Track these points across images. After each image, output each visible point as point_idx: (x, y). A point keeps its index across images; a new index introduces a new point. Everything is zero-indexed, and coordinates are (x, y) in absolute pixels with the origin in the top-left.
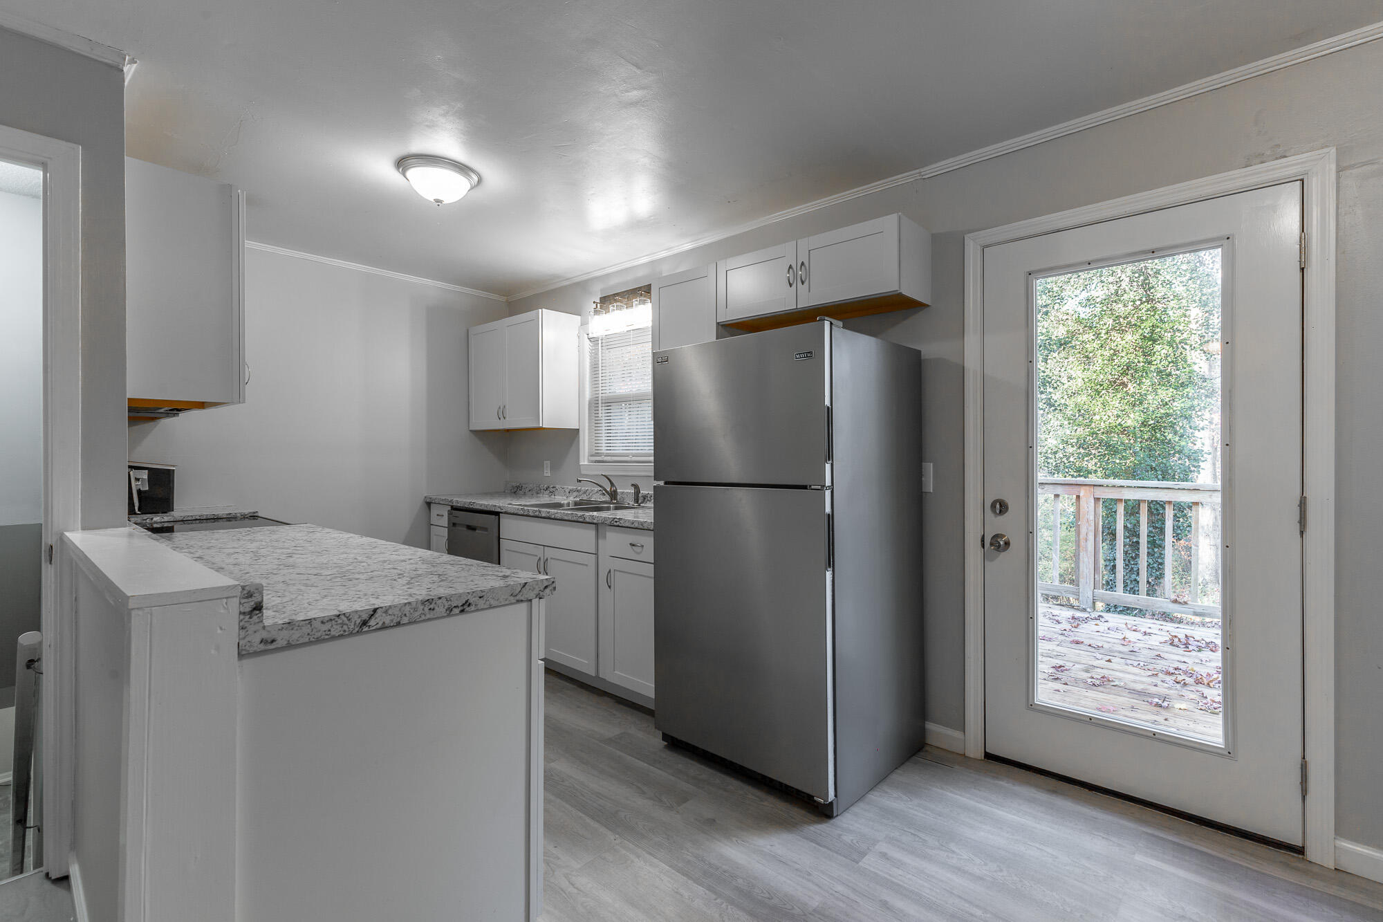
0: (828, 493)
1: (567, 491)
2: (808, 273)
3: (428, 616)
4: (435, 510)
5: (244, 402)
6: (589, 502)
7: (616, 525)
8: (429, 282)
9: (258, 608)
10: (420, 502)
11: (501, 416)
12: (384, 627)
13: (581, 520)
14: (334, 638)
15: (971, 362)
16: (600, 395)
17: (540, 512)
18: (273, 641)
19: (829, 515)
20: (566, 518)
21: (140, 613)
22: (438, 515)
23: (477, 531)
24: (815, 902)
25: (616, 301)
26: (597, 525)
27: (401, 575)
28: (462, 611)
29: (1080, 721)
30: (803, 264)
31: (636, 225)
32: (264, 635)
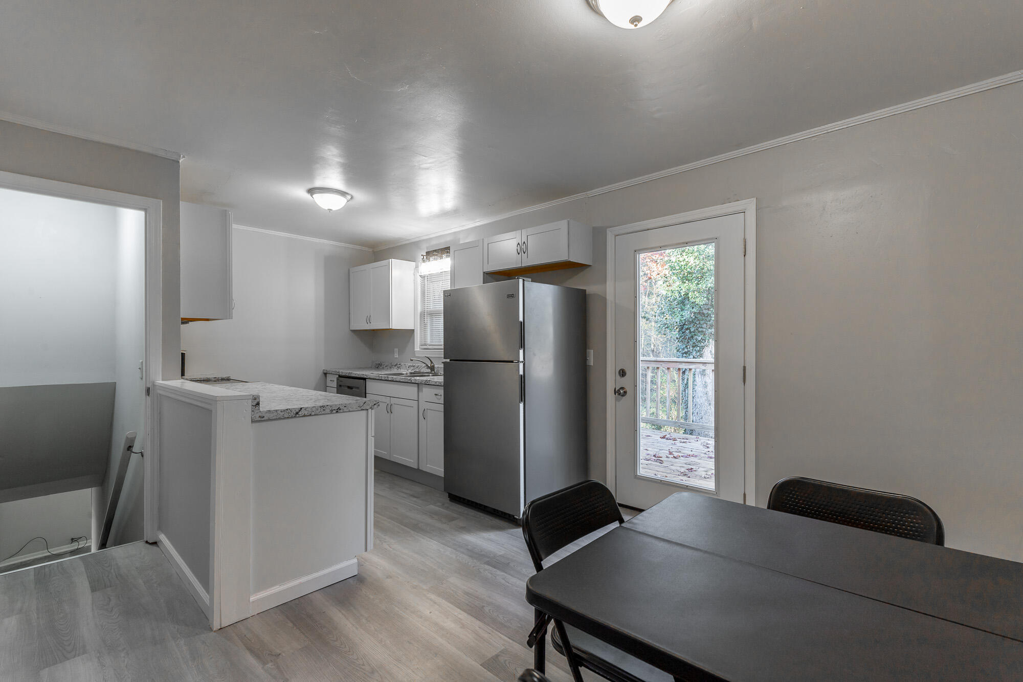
0: (521, 365)
1: (407, 366)
2: (527, 248)
3: (323, 413)
4: (329, 377)
5: (232, 319)
6: (419, 372)
7: (427, 384)
8: (326, 241)
9: (258, 404)
10: (320, 373)
11: (368, 321)
12: (304, 416)
13: (410, 381)
14: (285, 418)
15: (610, 297)
16: (426, 310)
17: (388, 377)
18: (263, 417)
19: (521, 376)
20: (402, 381)
21: (219, 402)
22: (331, 381)
23: (354, 389)
24: (502, 553)
25: (434, 255)
26: (418, 385)
27: (311, 399)
28: (337, 412)
29: (656, 482)
30: (524, 243)
31: (445, 214)
32: (260, 414)
